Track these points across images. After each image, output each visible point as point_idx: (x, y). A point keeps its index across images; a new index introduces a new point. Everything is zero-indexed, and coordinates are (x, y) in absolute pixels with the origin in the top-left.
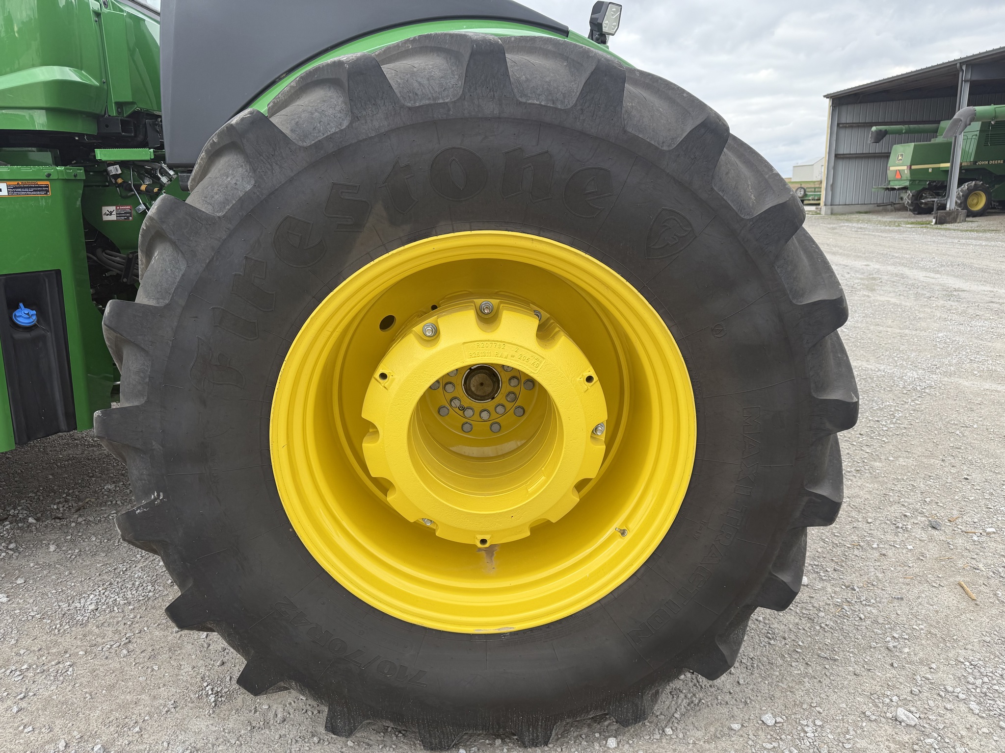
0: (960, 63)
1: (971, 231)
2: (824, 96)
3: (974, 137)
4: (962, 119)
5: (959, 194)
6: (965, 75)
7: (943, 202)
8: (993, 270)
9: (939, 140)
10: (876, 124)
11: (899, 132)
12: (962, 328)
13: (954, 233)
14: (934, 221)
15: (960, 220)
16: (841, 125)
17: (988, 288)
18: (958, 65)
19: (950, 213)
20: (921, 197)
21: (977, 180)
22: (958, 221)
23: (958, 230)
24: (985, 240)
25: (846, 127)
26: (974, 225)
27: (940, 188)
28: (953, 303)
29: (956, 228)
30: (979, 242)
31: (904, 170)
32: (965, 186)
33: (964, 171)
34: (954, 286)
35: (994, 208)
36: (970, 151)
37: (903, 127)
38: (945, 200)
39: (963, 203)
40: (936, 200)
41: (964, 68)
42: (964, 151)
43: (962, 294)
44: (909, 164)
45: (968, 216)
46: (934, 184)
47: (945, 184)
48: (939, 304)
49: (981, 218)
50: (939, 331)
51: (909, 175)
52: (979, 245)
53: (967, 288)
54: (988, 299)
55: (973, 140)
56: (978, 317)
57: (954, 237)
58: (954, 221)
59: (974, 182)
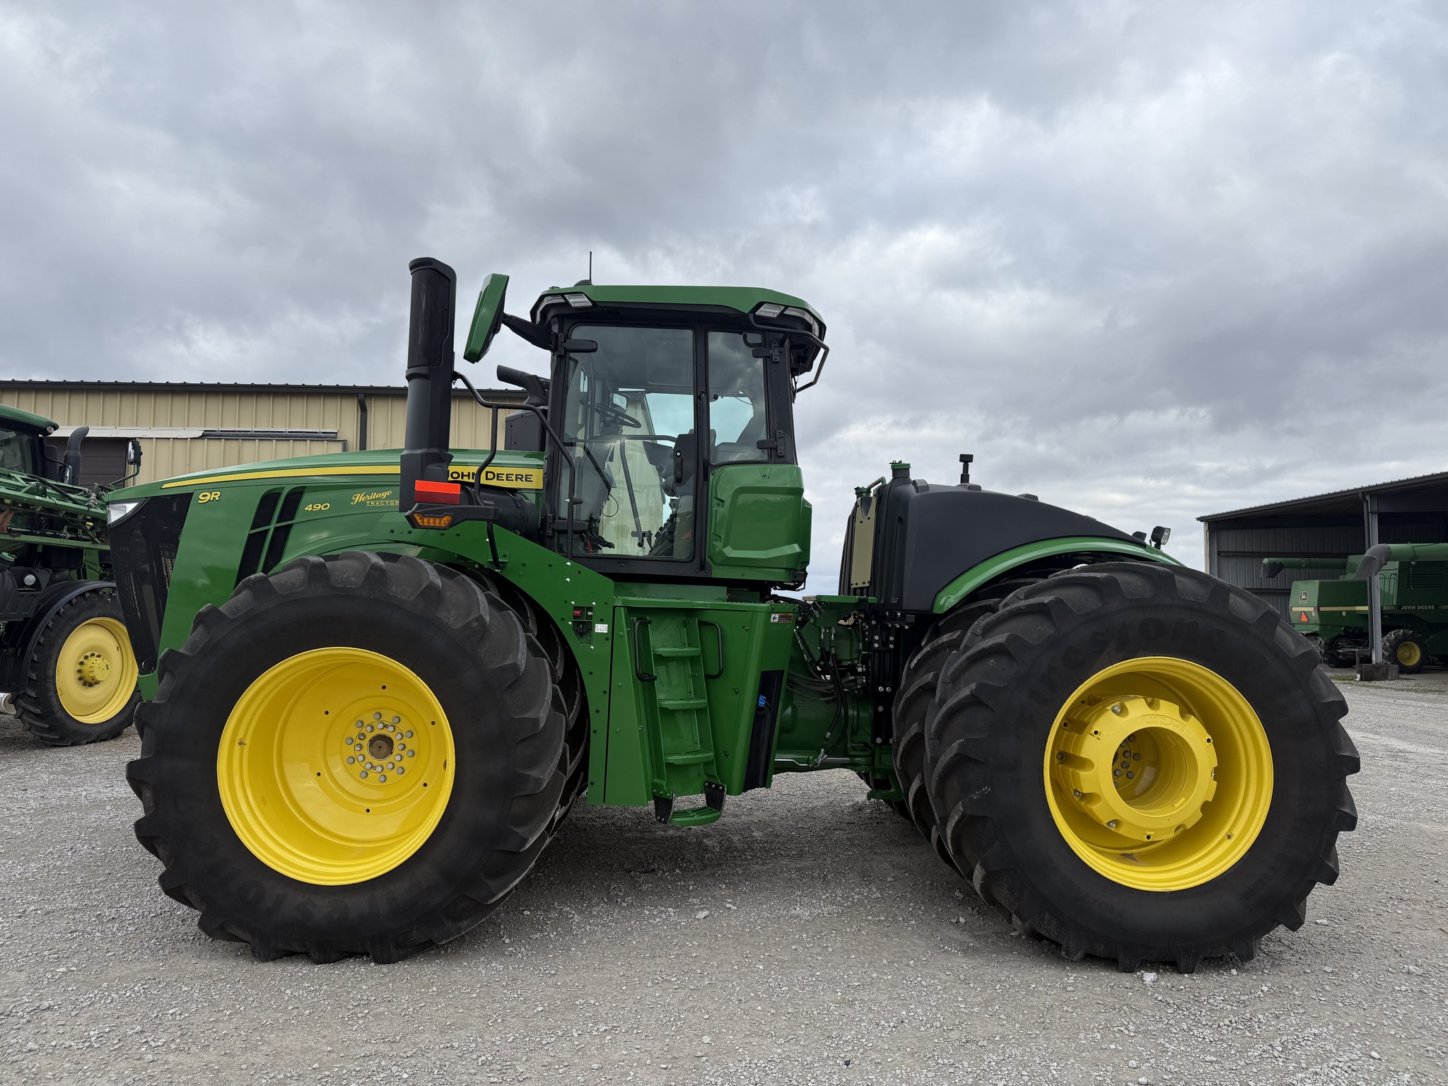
0: (1363, 493)
1: (1407, 690)
2: (1198, 519)
3: (1393, 576)
4: (1375, 557)
5: (1385, 644)
6: (1369, 506)
7: (1366, 653)
8: (1441, 733)
9: (1350, 577)
10: (1268, 555)
11: (1298, 566)
12: (1415, 785)
13: (1387, 692)
14: (1359, 676)
15: (1392, 677)
16: (1222, 554)
17: (1437, 751)
18: (1360, 495)
19: (1378, 667)
20: (1337, 646)
21: (1405, 628)
22: (1390, 677)
23: (1391, 688)
24: (1427, 701)
25: (1228, 556)
26: (1411, 683)
27: (1360, 635)
28: (1399, 763)
29: (1389, 686)
30: (1420, 704)
31: (1311, 612)
32: (1392, 635)
33: (1386, 617)
34: (1398, 747)
35: (1434, 664)
36: (1391, 592)
37: (1303, 561)
38: (1368, 651)
39: (1392, 654)
40: (1357, 650)
41: (1368, 498)
42: (1383, 593)
43: (1410, 756)
44: (1316, 605)
45: (1401, 672)
46: (1351, 630)
47: (1365, 631)
48: (1385, 764)
49: (1418, 675)
50: (1391, 786)
51: (1317, 618)
52: (1420, 707)
53: (1414, 750)
54: (1441, 761)
55: (1392, 580)
56: (1430, 777)
57: (1389, 697)
58: (1384, 677)
59: (1402, 631)
